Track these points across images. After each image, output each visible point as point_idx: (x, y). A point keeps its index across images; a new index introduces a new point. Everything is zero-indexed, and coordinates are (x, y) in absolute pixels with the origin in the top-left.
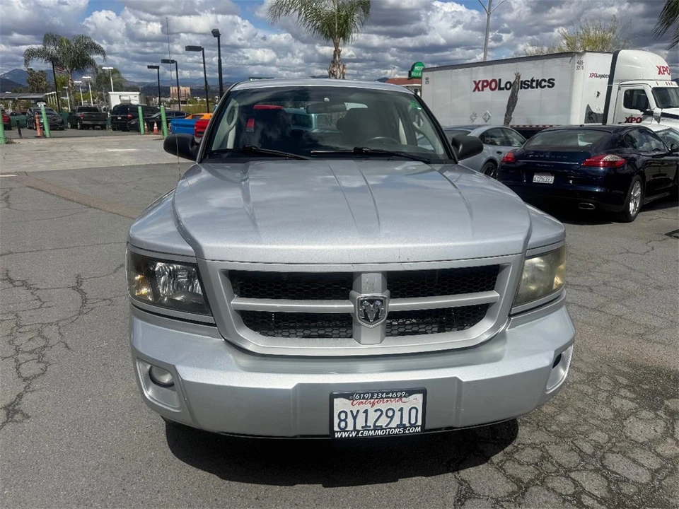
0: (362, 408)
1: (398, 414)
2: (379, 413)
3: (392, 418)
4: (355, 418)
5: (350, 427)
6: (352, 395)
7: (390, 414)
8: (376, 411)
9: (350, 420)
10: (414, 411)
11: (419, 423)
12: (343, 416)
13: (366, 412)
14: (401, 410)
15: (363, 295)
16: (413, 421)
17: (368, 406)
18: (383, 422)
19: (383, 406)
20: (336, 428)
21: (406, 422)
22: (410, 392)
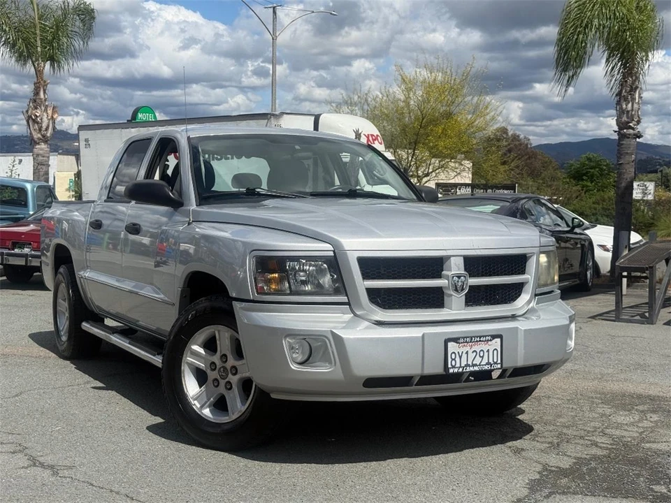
0: (465, 350)
1: (486, 354)
2: (475, 354)
3: (483, 357)
4: (460, 357)
5: (458, 365)
6: (459, 339)
7: (482, 353)
8: (473, 352)
9: (458, 359)
10: (495, 352)
11: (499, 361)
12: (453, 355)
13: (467, 353)
14: (488, 351)
15: (453, 273)
16: (495, 361)
17: (468, 349)
18: (477, 361)
19: (477, 348)
20: (450, 366)
21: (491, 361)
22: (494, 337)
